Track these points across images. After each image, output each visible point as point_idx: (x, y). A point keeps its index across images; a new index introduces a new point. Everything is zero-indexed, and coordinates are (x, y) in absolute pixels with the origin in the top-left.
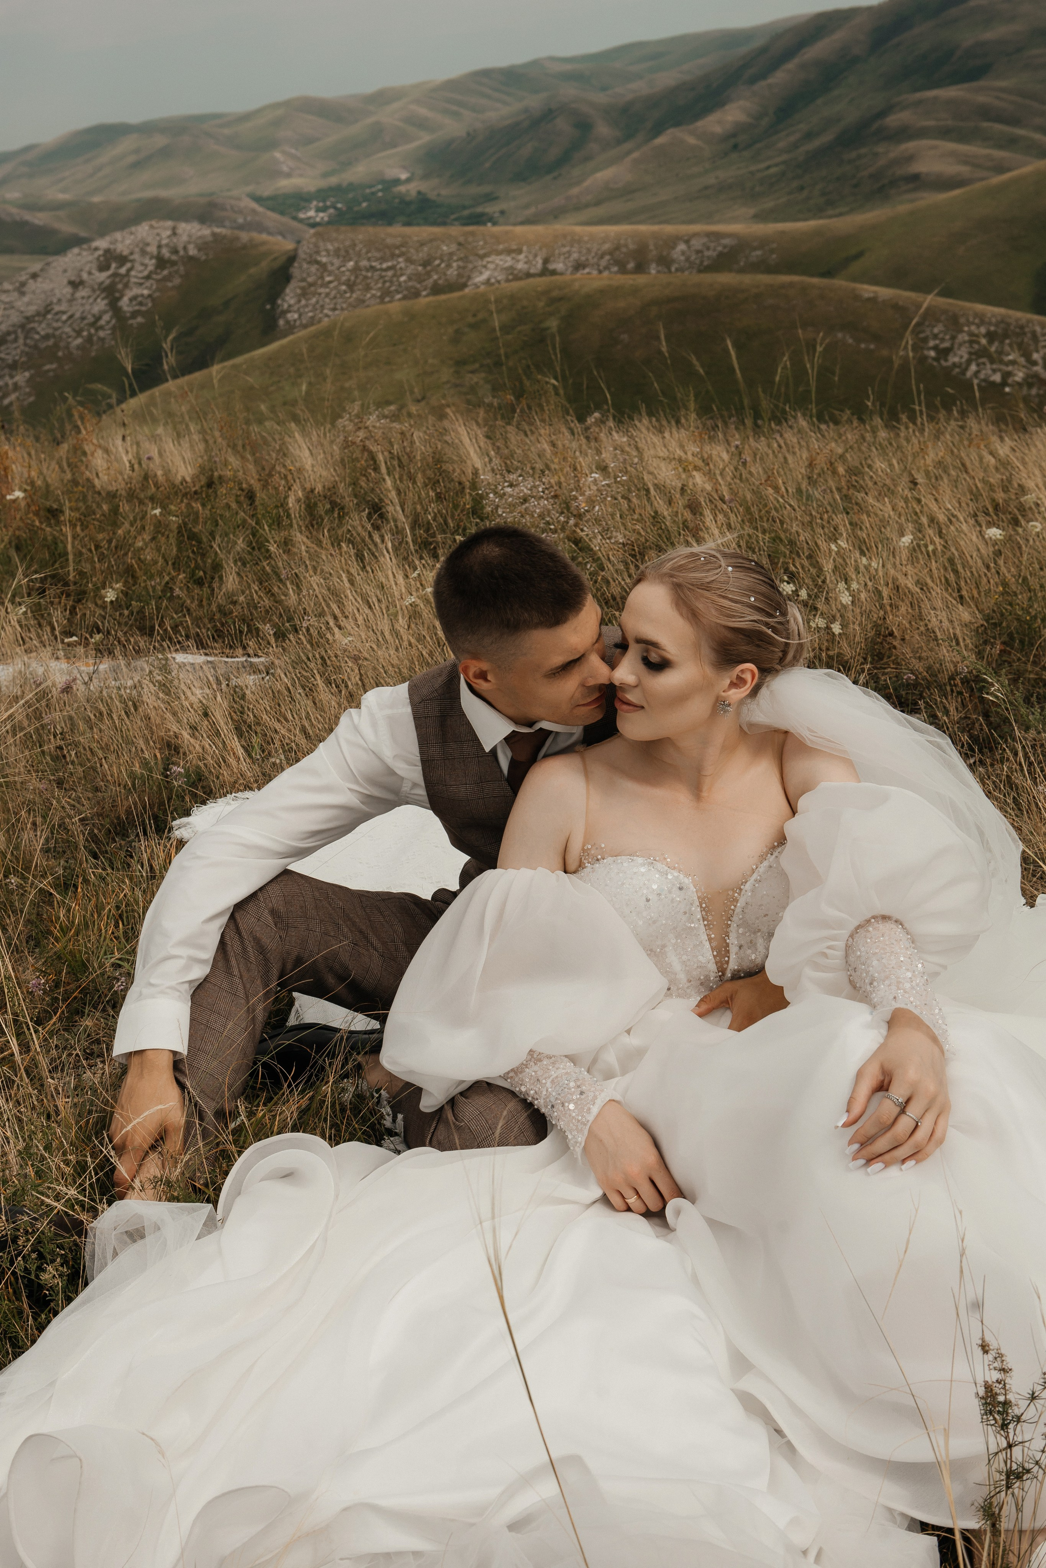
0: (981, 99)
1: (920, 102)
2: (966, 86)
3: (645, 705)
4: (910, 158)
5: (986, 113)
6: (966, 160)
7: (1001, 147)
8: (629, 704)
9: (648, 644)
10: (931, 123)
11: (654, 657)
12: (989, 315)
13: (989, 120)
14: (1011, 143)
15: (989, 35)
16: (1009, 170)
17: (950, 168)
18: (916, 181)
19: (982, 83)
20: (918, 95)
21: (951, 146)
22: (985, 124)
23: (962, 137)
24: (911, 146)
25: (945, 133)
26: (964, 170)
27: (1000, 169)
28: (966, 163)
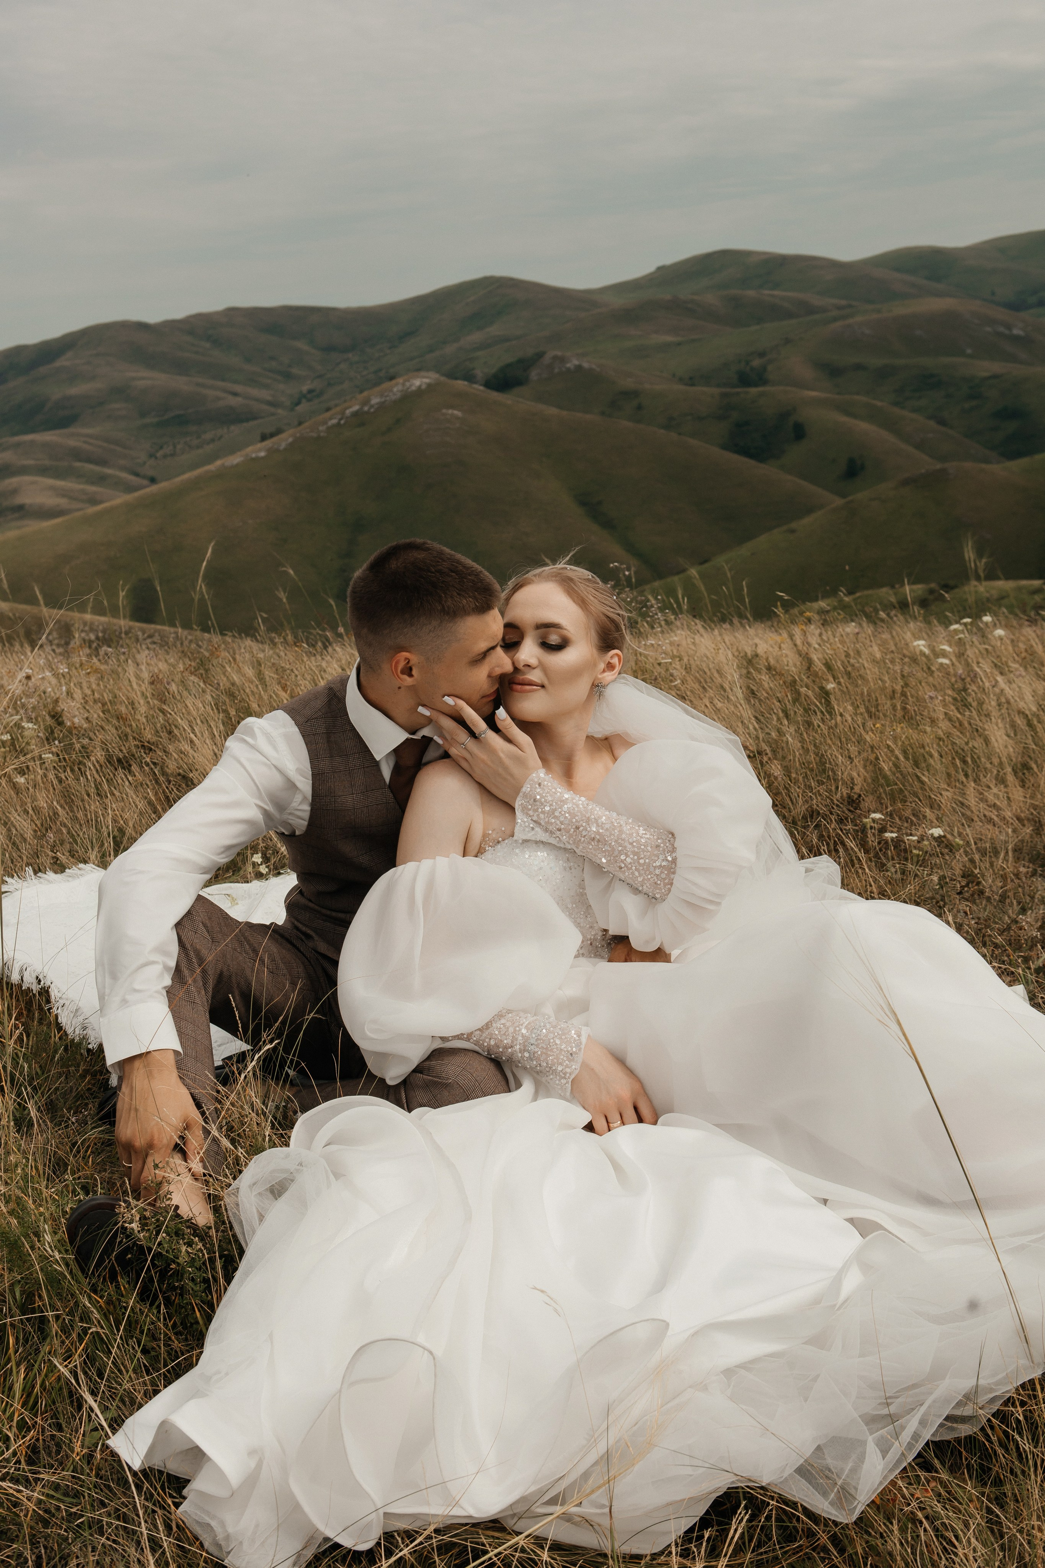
0: (72, 443)
1: (18, 445)
2: (58, 432)
3: (546, 683)
4: (15, 492)
5: (77, 455)
6: (64, 494)
7: (93, 483)
8: (531, 683)
9: (546, 627)
10: (31, 462)
11: (554, 639)
12: (96, 623)
13: (80, 460)
14: (101, 480)
15: (74, 391)
16: (101, 502)
17: (50, 501)
18: (21, 511)
19: (72, 430)
20: (17, 439)
21: (51, 482)
22: (78, 464)
23: (58, 474)
24: (14, 481)
25: (43, 471)
26: (63, 502)
27: (93, 501)
28: (63, 496)
